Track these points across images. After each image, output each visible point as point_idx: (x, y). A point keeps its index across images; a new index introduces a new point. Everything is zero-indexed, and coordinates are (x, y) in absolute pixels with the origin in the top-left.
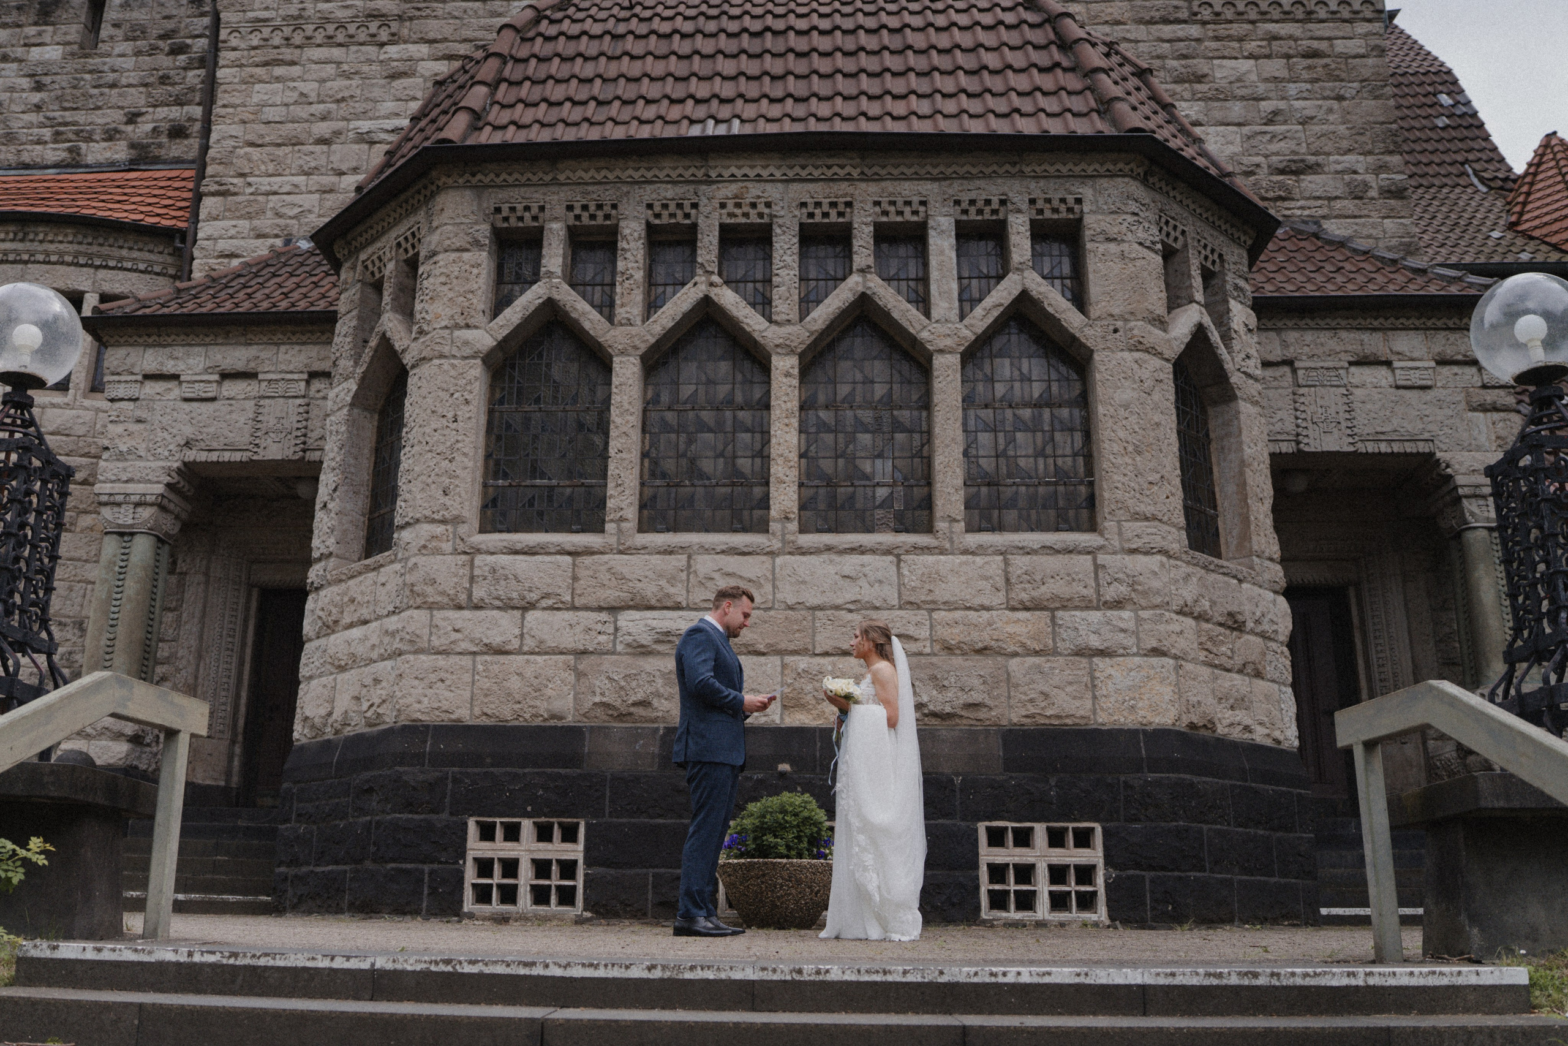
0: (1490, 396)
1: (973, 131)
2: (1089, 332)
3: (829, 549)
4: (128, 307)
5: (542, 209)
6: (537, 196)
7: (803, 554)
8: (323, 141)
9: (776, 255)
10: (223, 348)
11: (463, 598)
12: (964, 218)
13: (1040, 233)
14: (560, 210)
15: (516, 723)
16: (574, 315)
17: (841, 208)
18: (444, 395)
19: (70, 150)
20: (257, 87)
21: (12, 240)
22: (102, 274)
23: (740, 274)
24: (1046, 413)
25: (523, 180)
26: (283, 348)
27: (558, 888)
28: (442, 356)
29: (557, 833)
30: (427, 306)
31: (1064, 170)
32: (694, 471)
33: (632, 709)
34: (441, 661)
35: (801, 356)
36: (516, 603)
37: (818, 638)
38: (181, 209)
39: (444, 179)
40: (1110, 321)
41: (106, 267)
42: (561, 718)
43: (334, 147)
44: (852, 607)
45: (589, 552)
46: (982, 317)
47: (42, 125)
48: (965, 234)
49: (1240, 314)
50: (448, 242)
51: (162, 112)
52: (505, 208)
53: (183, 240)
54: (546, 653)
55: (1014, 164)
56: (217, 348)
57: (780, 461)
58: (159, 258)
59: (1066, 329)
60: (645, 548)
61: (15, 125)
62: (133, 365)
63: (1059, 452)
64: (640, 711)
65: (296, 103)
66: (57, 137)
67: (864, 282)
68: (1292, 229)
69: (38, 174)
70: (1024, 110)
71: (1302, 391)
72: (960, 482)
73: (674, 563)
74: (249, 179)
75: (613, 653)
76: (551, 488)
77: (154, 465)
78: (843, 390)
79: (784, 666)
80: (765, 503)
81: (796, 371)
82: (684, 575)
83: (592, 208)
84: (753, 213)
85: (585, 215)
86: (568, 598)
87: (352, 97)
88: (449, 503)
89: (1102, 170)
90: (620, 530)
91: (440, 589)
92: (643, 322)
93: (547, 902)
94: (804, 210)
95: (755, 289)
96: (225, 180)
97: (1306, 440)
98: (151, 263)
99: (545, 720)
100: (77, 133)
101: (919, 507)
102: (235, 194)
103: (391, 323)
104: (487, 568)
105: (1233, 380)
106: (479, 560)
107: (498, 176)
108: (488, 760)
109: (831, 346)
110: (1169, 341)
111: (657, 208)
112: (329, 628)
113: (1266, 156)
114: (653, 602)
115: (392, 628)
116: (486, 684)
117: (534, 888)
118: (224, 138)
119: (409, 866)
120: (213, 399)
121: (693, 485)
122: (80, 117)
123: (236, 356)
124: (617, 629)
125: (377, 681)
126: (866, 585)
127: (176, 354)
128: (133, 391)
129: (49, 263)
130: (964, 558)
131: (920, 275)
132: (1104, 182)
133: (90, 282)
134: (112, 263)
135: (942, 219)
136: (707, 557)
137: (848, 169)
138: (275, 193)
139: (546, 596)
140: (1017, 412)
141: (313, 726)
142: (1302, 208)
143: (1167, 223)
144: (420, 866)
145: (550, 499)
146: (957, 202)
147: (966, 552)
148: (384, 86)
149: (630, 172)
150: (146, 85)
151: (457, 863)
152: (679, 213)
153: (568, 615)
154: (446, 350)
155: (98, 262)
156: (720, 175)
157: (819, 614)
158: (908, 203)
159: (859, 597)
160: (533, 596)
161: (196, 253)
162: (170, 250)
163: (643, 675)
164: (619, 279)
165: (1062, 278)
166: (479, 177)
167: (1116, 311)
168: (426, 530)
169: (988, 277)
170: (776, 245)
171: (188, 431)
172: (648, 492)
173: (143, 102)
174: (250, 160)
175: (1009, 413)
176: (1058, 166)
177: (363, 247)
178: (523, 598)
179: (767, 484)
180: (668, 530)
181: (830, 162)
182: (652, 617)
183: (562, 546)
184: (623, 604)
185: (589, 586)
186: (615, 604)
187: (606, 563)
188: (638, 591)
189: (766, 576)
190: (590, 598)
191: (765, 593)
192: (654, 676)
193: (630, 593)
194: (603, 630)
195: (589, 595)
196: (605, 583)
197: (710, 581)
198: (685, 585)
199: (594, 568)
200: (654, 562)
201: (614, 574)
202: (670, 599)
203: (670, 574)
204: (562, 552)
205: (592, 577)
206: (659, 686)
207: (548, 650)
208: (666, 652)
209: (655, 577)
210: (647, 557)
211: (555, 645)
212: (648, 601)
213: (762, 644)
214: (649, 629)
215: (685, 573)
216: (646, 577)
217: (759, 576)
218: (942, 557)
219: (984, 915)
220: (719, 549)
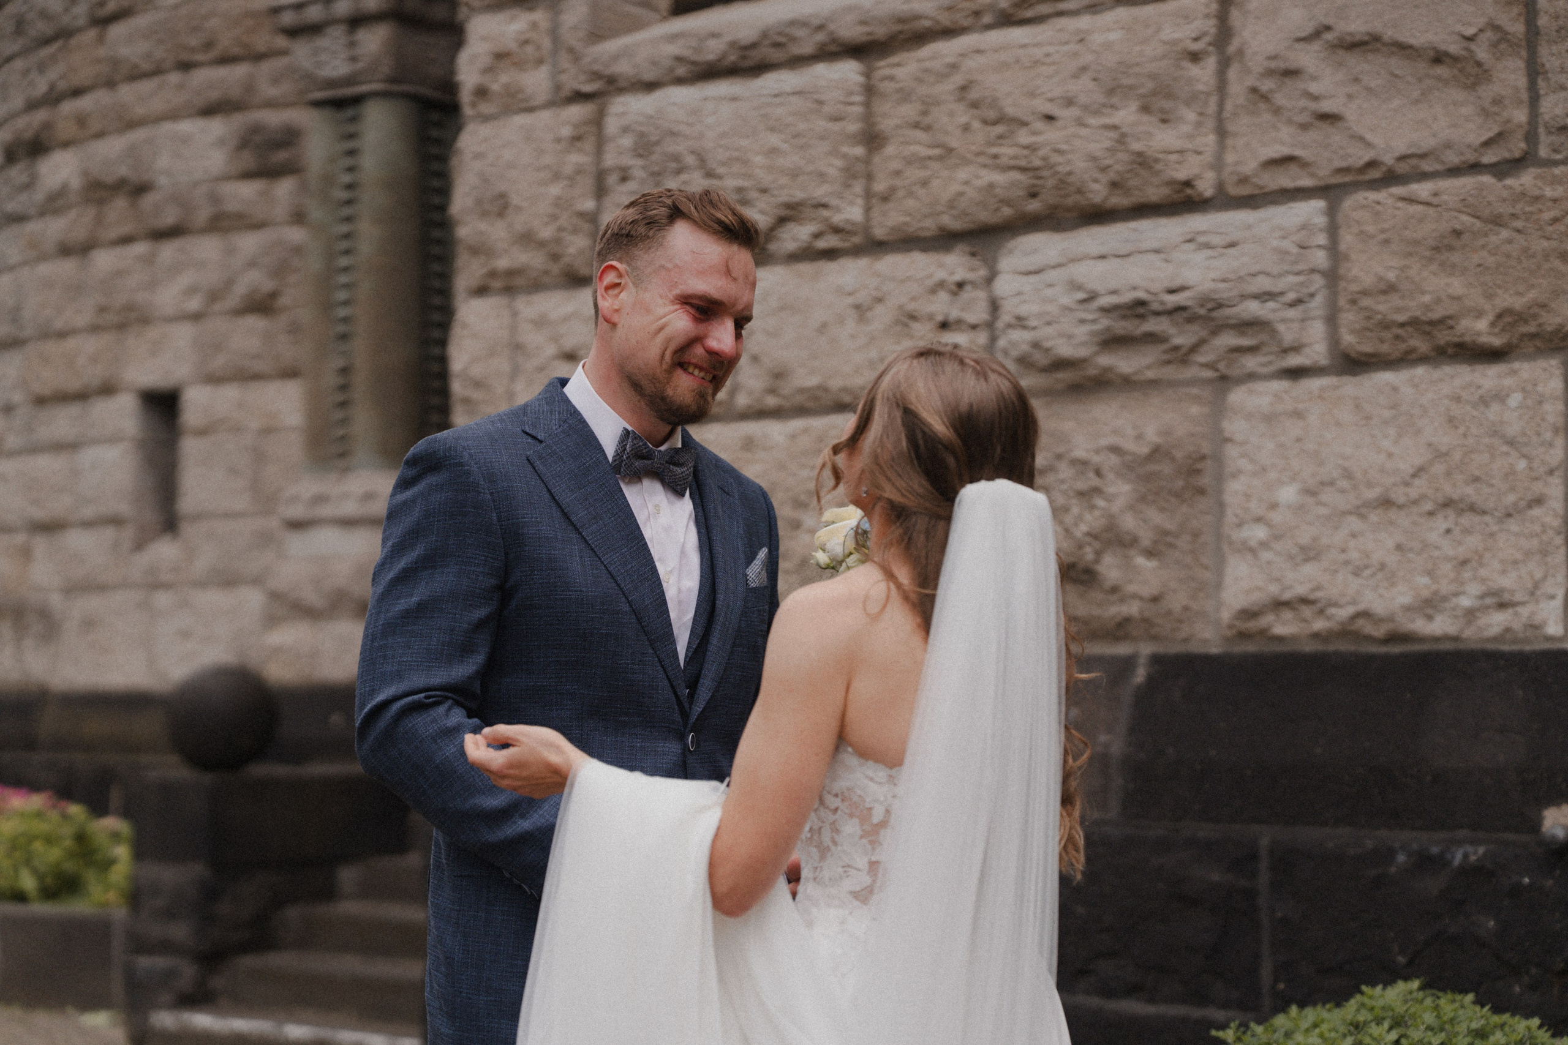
45: (910, 35)
54: (801, 411)
73: (1170, 33)
82: (1204, 74)
86: (856, 212)
91: (520, 222)
104: (627, 142)
106: (616, 113)
114: (1098, 193)
124: (995, 306)
153: (852, 272)
182: (1095, 250)
183: (832, 27)
184: (1007, 211)
185: (909, 161)
186: (985, 216)
187: (954, 67)
188: (1044, 159)
189: (1497, 28)
190: (911, 203)
191: (1497, 101)
192: (1098, 473)
193: (1023, 170)
194: (954, 314)
195: (911, 194)
196: (954, 143)
197: (1288, 81)
198: (1212, 107)
199: (923, 90)
200: (1097, 39)
201: (975, 105)
202: (1157, 173)
203: (1153, 76)
204: (833, 48)
205: (916, 126)
206: (1116, 507)
207: (799, 399)
208: (1150, 374)
209: (1100, 98)
210: (1084, 22)
211: (812, 381)
212: (1079, 191)
213: (1480, 314)
214: (1081, 295)
215: (1211, 63)
216: (1069, 102)
217: (1470, 31)
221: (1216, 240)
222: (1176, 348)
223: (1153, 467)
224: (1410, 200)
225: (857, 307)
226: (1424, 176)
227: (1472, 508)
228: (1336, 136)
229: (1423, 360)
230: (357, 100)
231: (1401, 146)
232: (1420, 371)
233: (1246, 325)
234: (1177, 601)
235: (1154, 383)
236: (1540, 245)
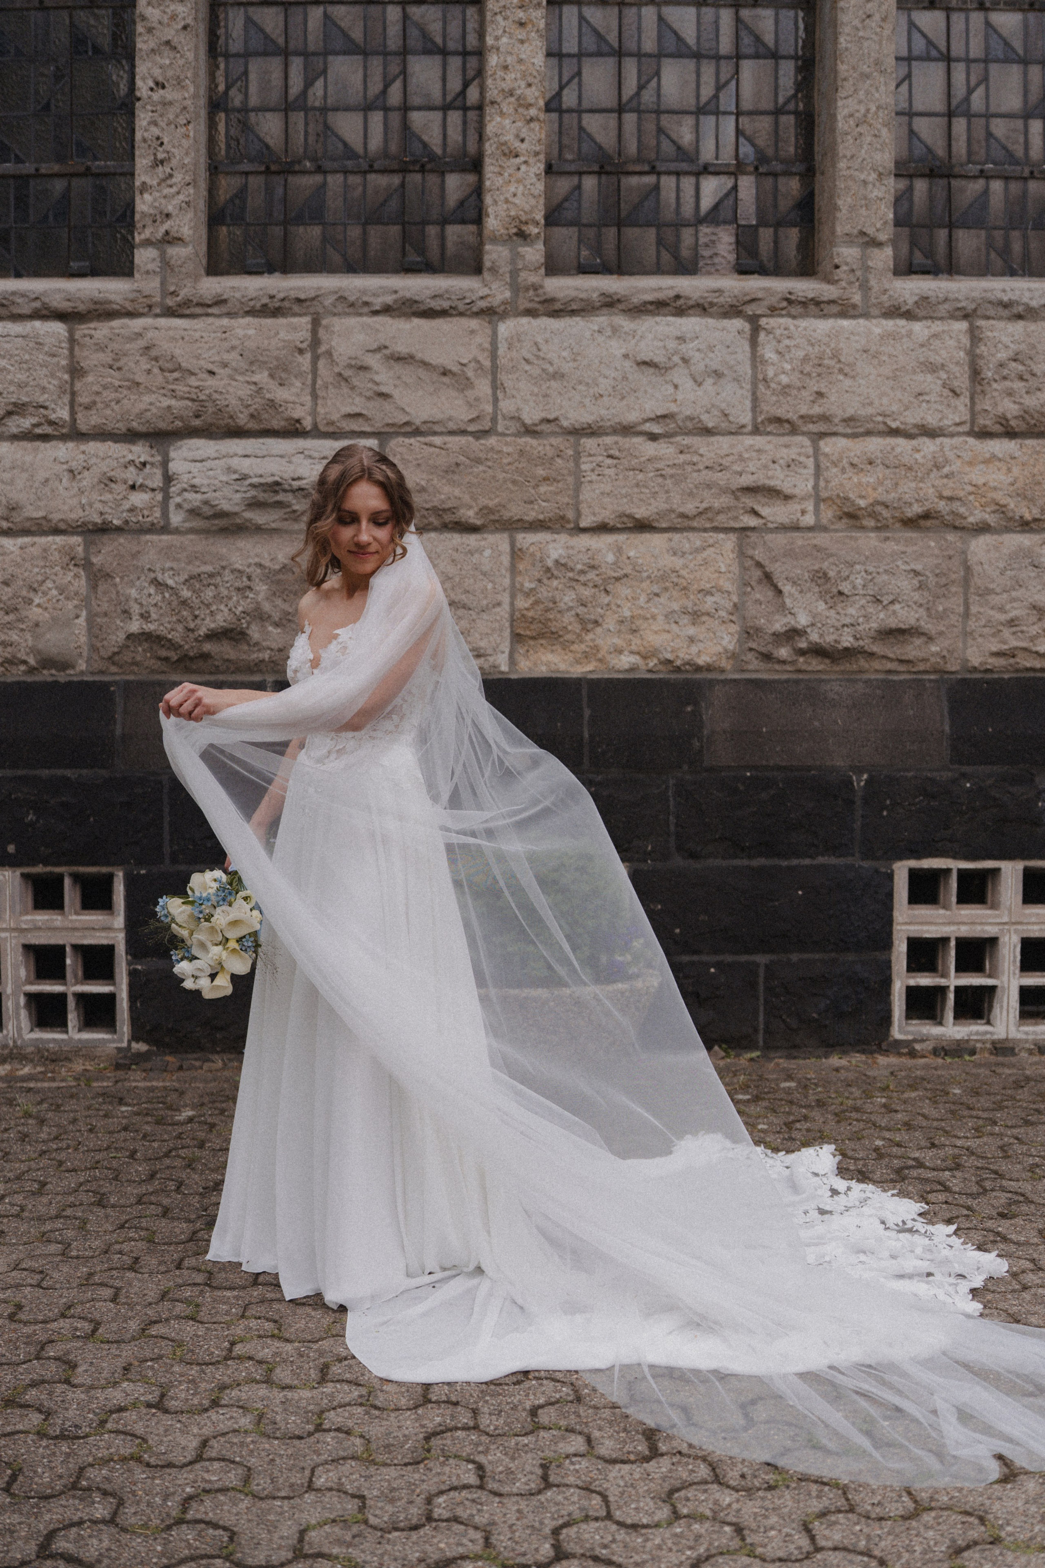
3: (610, 303)
7: (556, 314)
27: (81, 998)
29: (70, 893)
32: (322, 141)
33: (207, 647)
37: (586, 494)
42: (64, 665)
44: (656, 429)
45: (104, 313)
54: (26, 532)
57: (507, 106)
60: (220, 302)
64: (226, 650)
72: (886, 158)
73: (282, 335)
75: (165, 529)
76: (23, 180)
79: (516, 554)
80: (473, 206)
82: (305, 361)
86: (64, 414)
90: (166, 264)
93: (61, 1023)
99: (32, 670)
101: (789, 220)
114: (242, 419)
117: (33, 997)
121: (319, 171)
124: (168, 479)
126: (689, 384)
130: (889, 324)
136: (352, 321)
139: (17, 409)
145: (21, 201)
147: (895, 312)
153: (63, 450)
157: (589, 443)
159: (673, 408)
163: (228, 576)
172: (228, 188)
179: (479, 163)
180: (273, 268)
182: (241, 452)
183: (47, 300)
184: (178, 424)
185: (105, 387)
186: (162, 425)
187: (140, 335)
188: (210, 396)
189: (478, 362)
190: (108, 412)
191: (477, 399)
192: (249, 578)
193: (193, 400)
194: (140, 481)
195: (107, 406)
196: (138, 379)
197: (361, 373)
198: (309, 382)
199: (115, 346)
200: (240, 332)
201: (156, 359)
202: (279, 413)
203: (277, 358)
204: (44, 312)
205: (111, 367)
206: (260, 598)
207: (27, 524)
208: (274, 525)
209: (244, 365)
210: (225, 321)
211: (41, 514)
212: (231, 417)
213: (470, 507)
214: (236, 476)
215: (308, 355)
216: (225, 365)
217: (464, 361)
218: (845, 323)
219: (896, 1033)
220: (378, 303)
221: (316, 455)
222: (294, 511)
223: (281, 576)
224: (431, 445)
225: (71, 471)
226: (435, 433)
227: (464, 607)
228: (387, 406)
229: (435, 529)
231: (425, 417)
232: (433, 535)
235: (276, 531)
236: (501, 476)
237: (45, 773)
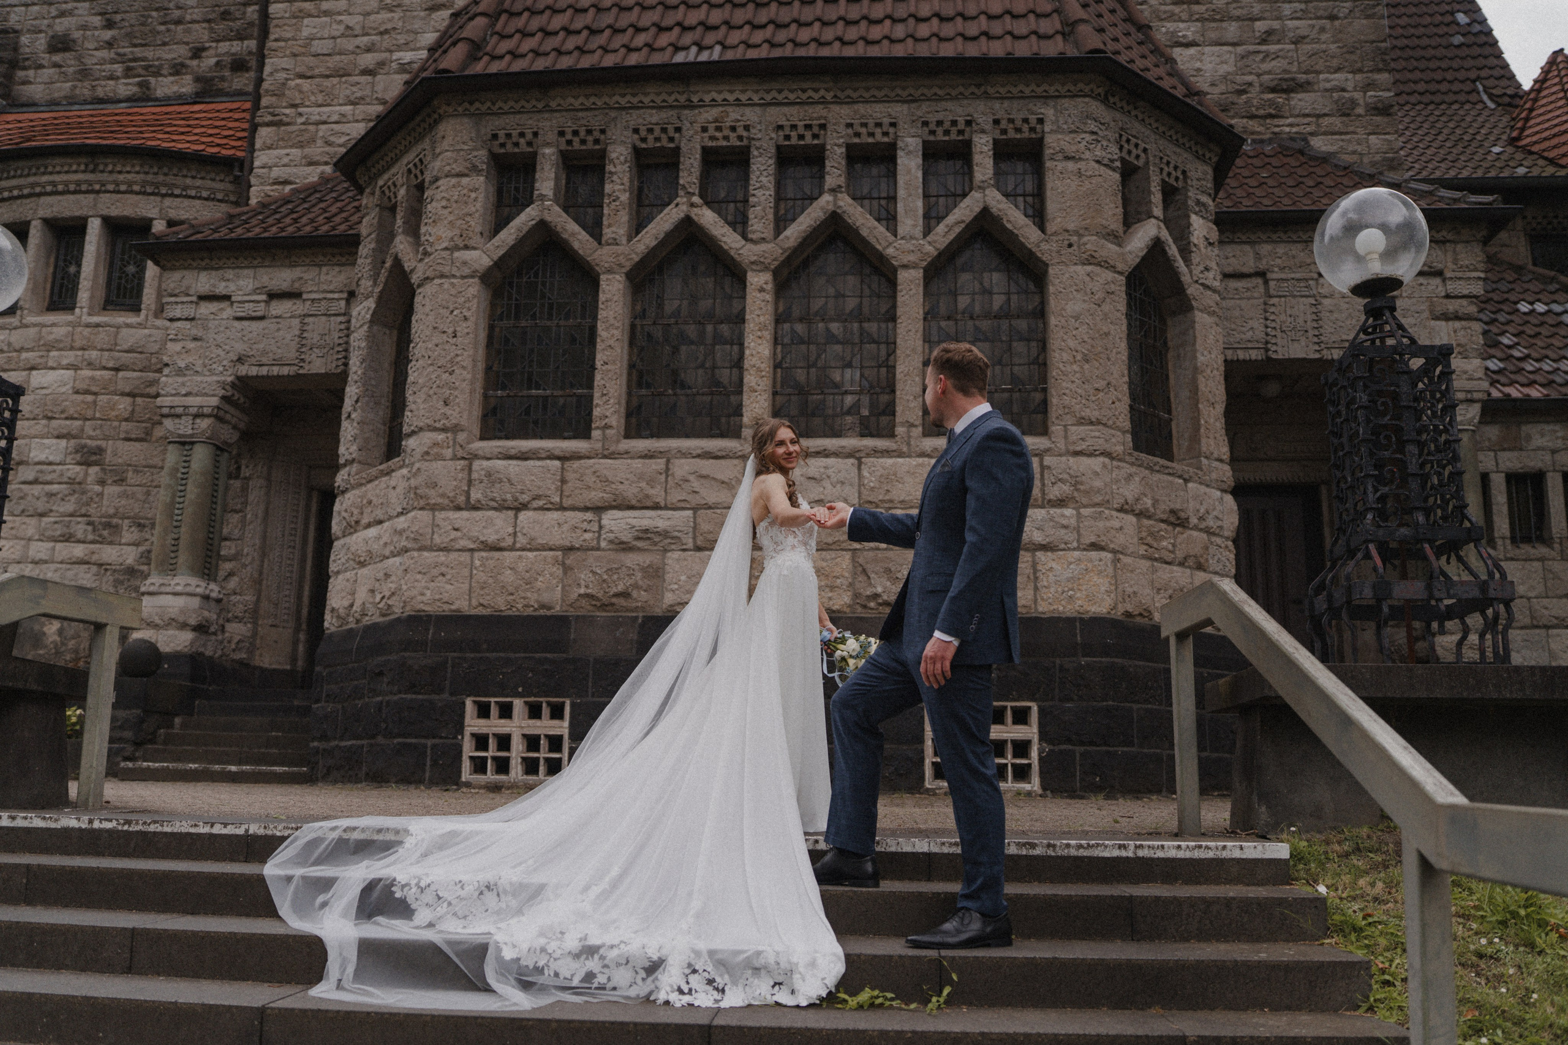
0: (1452, 306)
1: (942, 54)
2: (1044, 246)
4: (182, 233)
5: (536, 134)
6: (530, 123)
8: (367, 72)
9: (753, 177)
10: (270, 270)
11: (462, 499)
12: (932, 138)
13: (1003, 152)
14: (552, 137)
15: (510, 613)
16: (565, 236)
17: (816, 130)
18: (446, 313)
19: (140, 85)
20: (306, 21)
21: (84, 172)
22: (168, 202)
23: (723, 194)
24: (1005, 324)
25: (517, 106)
26: (324, 269)
27: (547, 760)
28: (442, 276)
29: (546, 711)
30: (430, 229)
31: (1027, 91)
32: (677, 382)
33: (614, 600)
34: (442, 557)
35: (776, 273)
36: (509, 503)
38: (240, 139)
39: (444, 107)
40: (1066, 235)
41: (172, 195)
42: (549, 608)
43: (379, 77)
45: (577, 456)
46: (944, 234)
47: (113, 62)
48: (931, 153)
49: (1200, 228)
50: (448, 168)
51: (224, 47)
52: (502, 133)
53: (241, 169)
54: (537, 550)
55: (978, 86)
56: (262, 270)
57: (753, 371)
58: (221, 185)
59: (1022, 244)
60: (627, 453)
61: (89, 61)
62: (188, 288)
63: (1016, 360)
64: (621, 602)
65: (343, 35)
66: (128, 72)
67: (836, 199)
68: (1280, 146)
69: (111, 108)
70: (992, 32)
71: (1275, 301)
73: (653, 467)
74: (300, 110)
75: (598, 549)
76: (545, 398)
77: (209, 379)
78: (817, 304)
80: (738, 411)
81: (769, 287)
82: (663, 477)
83: (582, 133)
84: (732, 135)
85: (576, 140)
86: (558, 499)
87: (394, 29)
88: (449, 412)
89: (1063, 90)
90: (605, 438)
91: (441, 491)
92: (629, 240)
93: (536, 772)
94: (781, 133)
95: (736, 208)
96: (277, 111)
97: (1274, 348)
98: (213, 191)
99: (536, 610)
100: (146, 68)
101: (883, 413)
102: (288, 124)
103: (402, 245)
104: (483, 472)
105: (1189, 292)
106: (477, 464)
107: (494, 104)
108: (485, 646)
109: (806, 264)
110: (1123, 254)
111: (643, 133)
112: (353, 527)
113: (1259, 75)
114: (634, 502)
115: (399, 527)
116: (480, 576)
117: (524, 759)
118: (277, 71)
119: (413, 741)
120: (262, 318)
121: (675, 394)
122: (149, 53)
123: (282, 277)
124: (601, 527)
125: (387, 576)
126: (830, 487)
127: (227, 276)
128: (189, 311)
129: (119, 192)
130: (920, 460)
131: (892, 194)
132: (1066, 103)
133: (157, 210)
134: (177, 192)
135: (910, 140)
136: (684, 460)
137: (822, 92)
138: (325, 123)
139: (537, 497)
140: (977, 323)
141: (338, 617)
142: (1291, 125)
143: (1128, 141)
144: (423, 741)
145: (545, 408)
146: (925, 124)
147: (923, 455)
148: (423, 19)
149: (617, 98)
150: (209, 21)
151: (455, 738)
152: (663, 136)
153: (555, 515)
154: (446, 270)
155: (164, 191)
156: (701, 100)
158: (879, 125)
159: (823, 497)
160: (525, 498)
161: (253, 181)
162: (231, 178)
163: (624, 569)
164: (606, 201)
165: (1024, 195)
166: (477, 105)
167: (1071, 226)
168: (428, 437)
169: (954, 195)
170: (754, 167)
171: (240, 347)
172: (635, 402)
173: (206, 38)
174: (301, 92)
175: (970, 323)
176: (1021, 87)
177: (380, 174)
178: (516, 500)
179: (741, 393)
180: (652, 436)
181: (805, 85)
182: (632, 516)
183: (553, 450)
184: (606, 504)
185: (576, 488)
186: (599, 505)
187: (592, 466)
188: (620, 492)
190: (576, 499)
192: (633, 570)
193: (613, 494)
194: (588, 528)
195: (576, 496)
196: (590, 485)
197: (686, 483)
198: (664, 486)
199: (581, 471)
200: (635, 466)
201: (598, 476)
202: (650, 500)
203: (650, 477)
204: (551, 456)
205: (579, 480)
207: (538, 546)
208: (646, 548)
209: (635, 480)
210: (629, 461)
211: (544, 542)
212: (629, 501)
214: (630, 526)
215: (664, 475)
216: (627, 480)
217: (731, 478)
218: (900, 460)
219: (927, 785)
220: (695, 453)
221: (665, 517)
222: (655, 542)
225: (559, 524)
226: (718, 508)
228: (697, 497)
230: (193, 443)
231: (713, 501)
233: (673, 538)
234: (651, 602)
235: (646, 550)
237: (537, 655)
